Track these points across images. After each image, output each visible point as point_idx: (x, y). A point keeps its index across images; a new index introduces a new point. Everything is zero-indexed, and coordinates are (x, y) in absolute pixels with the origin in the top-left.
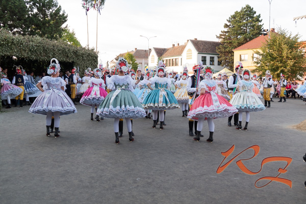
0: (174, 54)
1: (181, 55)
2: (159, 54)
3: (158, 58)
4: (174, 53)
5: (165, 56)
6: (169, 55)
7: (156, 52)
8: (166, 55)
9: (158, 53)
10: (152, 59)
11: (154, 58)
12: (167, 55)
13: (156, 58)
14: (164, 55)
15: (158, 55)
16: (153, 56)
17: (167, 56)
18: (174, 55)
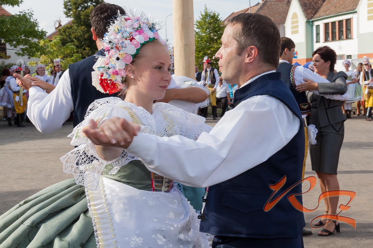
0: (343, 8)
1: (356, 10)
2: (309, 11)
3: (305, 20)
4: (343, 6)
5: (323, 14)
6: (331, 12)
7: (301, 5)
8: (325, 11)
9: (306, 6)
10: (292, 23)
11: (297, 22)
12: (328, 13)
13: (302, 19)
14: (321, 12)
15: (308, 14)
16: (295, 15)
17: (327, 15)
18: (342, 10)
